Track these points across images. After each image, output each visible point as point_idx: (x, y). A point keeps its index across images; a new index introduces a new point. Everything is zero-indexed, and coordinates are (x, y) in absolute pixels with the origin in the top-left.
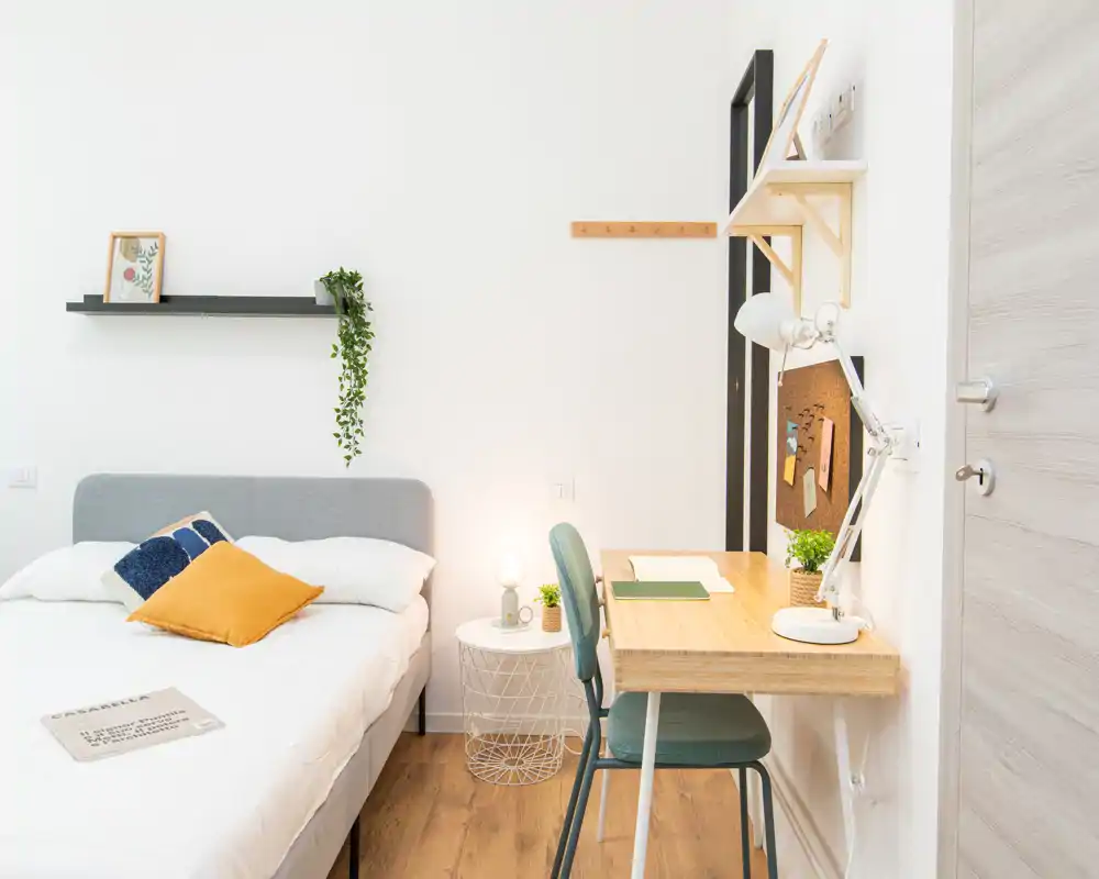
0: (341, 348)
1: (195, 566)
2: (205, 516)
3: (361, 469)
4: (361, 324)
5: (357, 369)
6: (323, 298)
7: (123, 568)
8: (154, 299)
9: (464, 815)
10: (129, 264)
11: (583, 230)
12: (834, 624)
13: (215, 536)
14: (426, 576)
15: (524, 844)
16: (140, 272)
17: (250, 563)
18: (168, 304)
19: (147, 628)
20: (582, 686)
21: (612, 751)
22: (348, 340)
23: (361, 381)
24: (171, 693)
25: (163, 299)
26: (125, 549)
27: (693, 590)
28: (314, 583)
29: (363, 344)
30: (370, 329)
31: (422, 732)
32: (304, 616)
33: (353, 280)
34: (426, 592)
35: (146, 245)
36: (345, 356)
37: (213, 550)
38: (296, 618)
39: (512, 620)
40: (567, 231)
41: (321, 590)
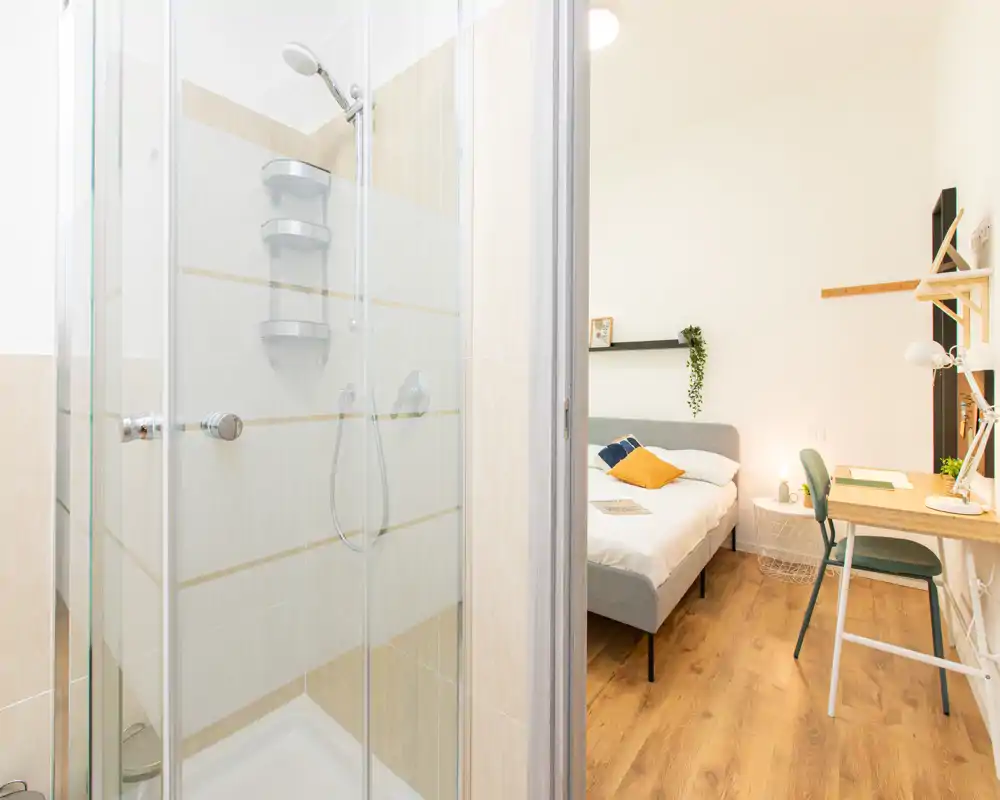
0: (691, 363)
1: (629, 456)
2: (631, 436)
3: (701, 419)
4: (700, 351)
5: (699, 371)
6: (682, 340)
7: (602, 454)
8: (608, 345)
9: (757, 588)
10: (598, 331)
11: (827, 294)
12: (963, 505)
13: (637, 445)
14: (736, 471)
15: (791, 606)
16: (603, 334)
17: (651, 456)
18: (614, 346)
19: (613, 478)
20: (818, 525)
21: (837, 557)
22: (694, 359)
23: (701, 377)
24: (630, 501)
25: (612, 345)
26: (602, 448)
27: (888, 486)
28: (680, 468)
29: (702, 360)
30: (706, 352)
31: (734, 549)
32: (677, 482)
33: (697, 330)
34: (735, 479)
35: (605, 323)
36: (693, 366)
37: (636, 450)
38: (672, 482)
39: (785, 498)
40: (820, 294)
41: (683, 472)
